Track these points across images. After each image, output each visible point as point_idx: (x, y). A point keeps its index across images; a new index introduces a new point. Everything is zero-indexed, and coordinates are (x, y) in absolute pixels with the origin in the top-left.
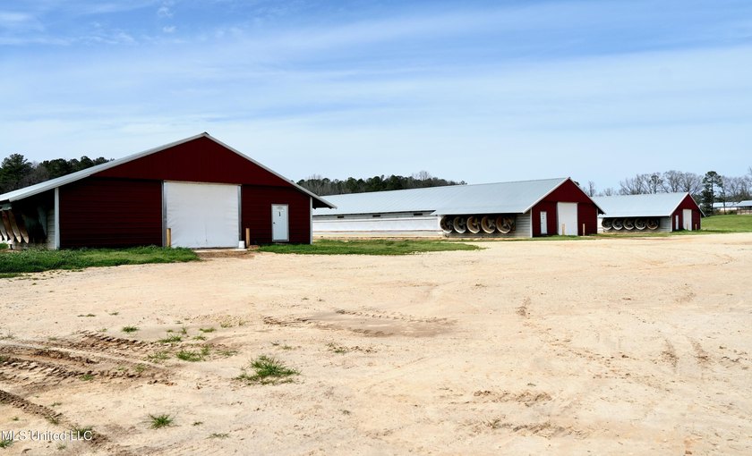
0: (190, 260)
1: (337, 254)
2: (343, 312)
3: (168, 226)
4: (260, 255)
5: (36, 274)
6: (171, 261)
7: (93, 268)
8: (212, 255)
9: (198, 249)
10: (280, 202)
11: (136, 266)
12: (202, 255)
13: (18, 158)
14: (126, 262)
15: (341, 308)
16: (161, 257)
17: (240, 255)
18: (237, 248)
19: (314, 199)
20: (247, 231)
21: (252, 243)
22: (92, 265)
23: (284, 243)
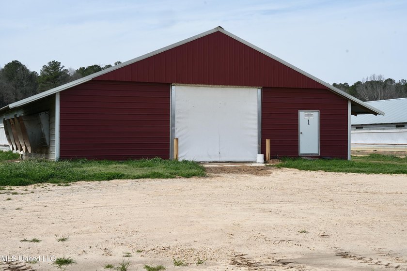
0: (194, 175)
1: (378, 173)
2: (345, 255)
3: (177, 136)
4: (279, 172)
5: (21, 188)
6: (172, 176)
7: (83, 182)
8: (223, 170)
9: (210, 162)
10: (309, 107)
11: (129, 181)
12: (210, 169)
13: (55, 65)
14: (120, 177)
15: (346, 248)
16: (161, 171)
17: (257, 171)
18: (255, 162)
19: (354, 104)
20: (268, 142)
21: (273, 157)
22: (83, 179)
23: (313, 157)
